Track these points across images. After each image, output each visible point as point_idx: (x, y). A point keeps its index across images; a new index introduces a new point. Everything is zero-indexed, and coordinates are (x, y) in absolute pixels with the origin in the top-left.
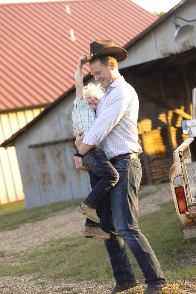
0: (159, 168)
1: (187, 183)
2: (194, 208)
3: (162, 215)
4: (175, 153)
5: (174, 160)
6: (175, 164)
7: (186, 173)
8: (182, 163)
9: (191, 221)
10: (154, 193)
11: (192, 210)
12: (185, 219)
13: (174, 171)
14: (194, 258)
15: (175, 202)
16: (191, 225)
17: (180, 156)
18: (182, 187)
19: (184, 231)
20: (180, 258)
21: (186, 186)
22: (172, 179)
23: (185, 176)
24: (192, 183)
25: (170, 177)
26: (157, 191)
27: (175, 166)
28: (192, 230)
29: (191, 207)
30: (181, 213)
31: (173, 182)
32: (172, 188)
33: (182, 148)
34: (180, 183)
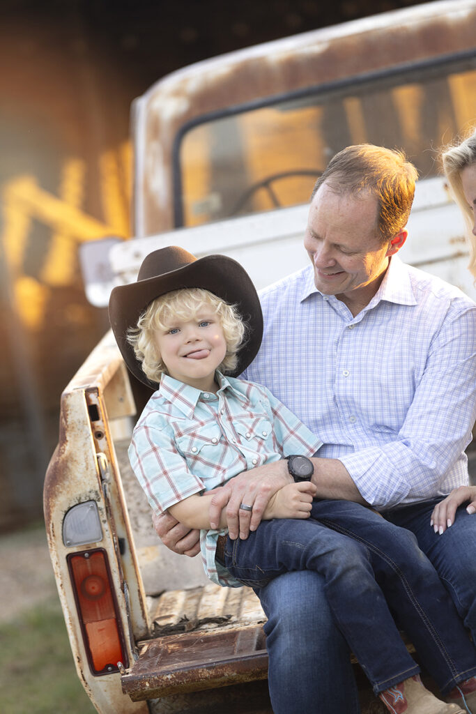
1: (122, 534)
2: (157, 650)
4: (67, 395)
5: (65, 430)
6: (68, 447)
7: (118, 487)
8: (102, 442)
9: (143, 709)
11: (146, 656)
12: (113, 698)
13: (64, 477)
15: (67, 622)
17: (94, 412)
18: (102, 552)
21: (122, 546)
22: (56, 517)
23: (113, 502)
24: (143, 531)
25: (48, 507)
27: (70, 458)
29: (140, 644)
30: (96, 672)
31: (58, 532)
32: (57, 556)
33: (97, 372)
34: (93, 533)
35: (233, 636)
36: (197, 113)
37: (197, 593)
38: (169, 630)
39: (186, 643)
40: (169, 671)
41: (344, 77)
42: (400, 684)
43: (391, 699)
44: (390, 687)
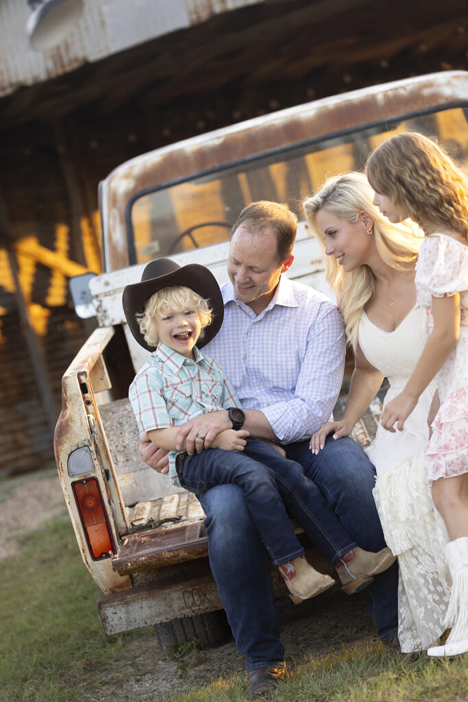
1: (107, 467)
2: (135, 542)
4: (66, 378)
5: (66, 401)
6: (68, 412)
7: (102, 436)
8: (90, 408)
9: (127, 581)
11: (127, 546)
12: (107, 575)
13: (67, 432)
14: (139, 680)
15: (75, 526)
16: (128, 593)
17: (84, 388)
18: (95, 479)
19: (109, 612)
20: (97, 684)
21: (107, 475)
22: (63, 458)
23: (100, 446)
24: (121, 464)
25: (58, 452)
27: (70, 419)
28: (130, 608)
29: (123, 538)
30: (95, 558)
31: (65, 468)
32: (65, 483)
33: (85, 362)
34: (88, 467)
35: (184, 529)
36: (140, 189)
37: (159, 502)
38: (142, 528)
39: (153, 536)
40: (143, 554)
41: (235, 159)
42: (291, 561)
43: (285, 570)
44: (285, 562)
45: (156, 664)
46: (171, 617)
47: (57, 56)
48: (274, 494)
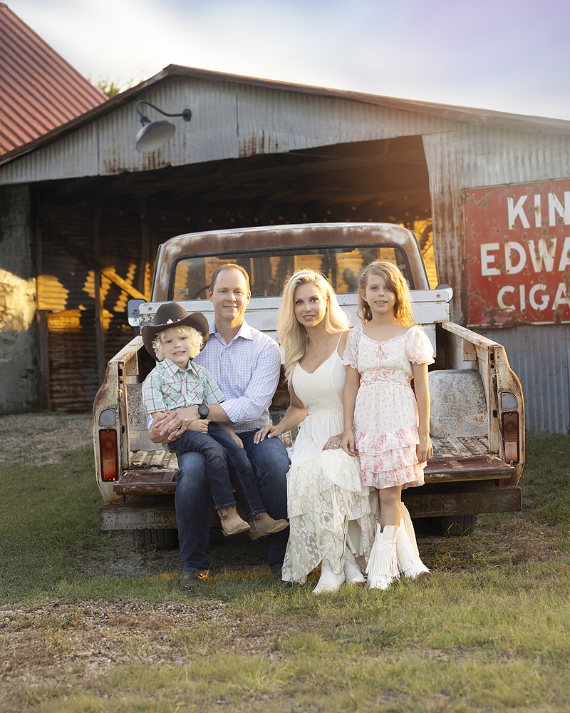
0: (68, 385)
1: (124, 425)
2: (131, 475)
3: (62, 474)
4: (110, 363)
5: (107, 378)
6: (107, 385)
7: (125, 404)
8: (122, 385)
9: (121, 498)
10: (53, 430)
11: (126, 477)
12: (110, 492)
13: (104, 397)
14: (115, 562)
15: (96, 457)
16: (120, 506)
17: (120, 372)
18: (115, 431)
19: (105, 515)
20: (88, 558)
21: (123, 429)
22: (98, 413)
23: (122, 411)
24: (134, 424)
25: (95, 409)
26: (59, 428)
27: (107, 390)
28: (119, 516)
29: (124, 471)
30: (104, 480)
31: (98, 420)
32: (95, 431)
33: (125, 355)
34: (112, 422)
35: (164, 473)
36: (184, 254)
37: (152, 453)
38: (137, 467)
39: (143, 474)
40: (134, 485)
41: (247, 249)
42: (227, 508)
43: (222, 514)
44: (222, 508)
45: (129, 553)
46: (144, 527)
47: (152, 158)
48: (224, 464)
